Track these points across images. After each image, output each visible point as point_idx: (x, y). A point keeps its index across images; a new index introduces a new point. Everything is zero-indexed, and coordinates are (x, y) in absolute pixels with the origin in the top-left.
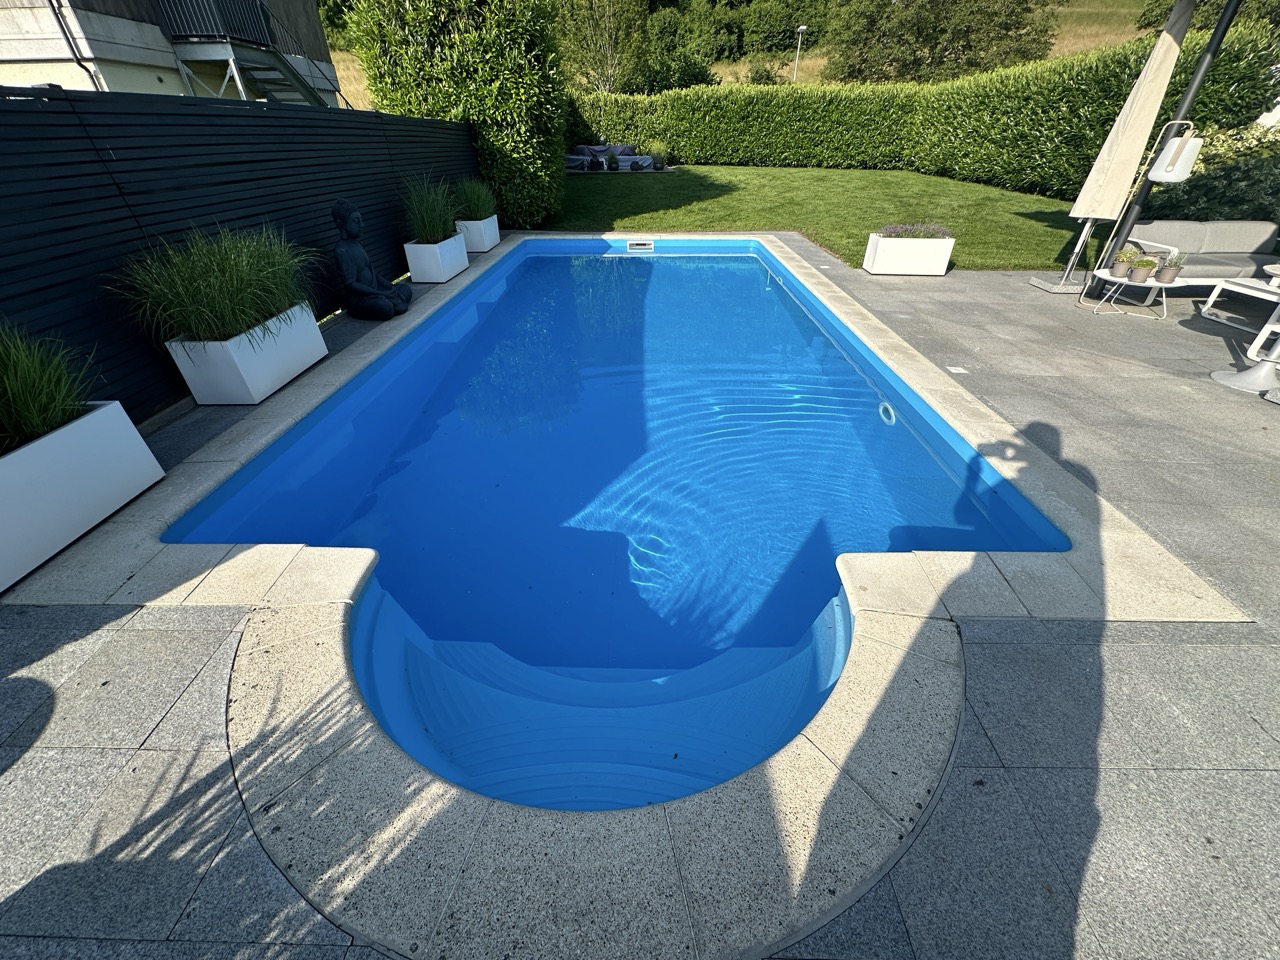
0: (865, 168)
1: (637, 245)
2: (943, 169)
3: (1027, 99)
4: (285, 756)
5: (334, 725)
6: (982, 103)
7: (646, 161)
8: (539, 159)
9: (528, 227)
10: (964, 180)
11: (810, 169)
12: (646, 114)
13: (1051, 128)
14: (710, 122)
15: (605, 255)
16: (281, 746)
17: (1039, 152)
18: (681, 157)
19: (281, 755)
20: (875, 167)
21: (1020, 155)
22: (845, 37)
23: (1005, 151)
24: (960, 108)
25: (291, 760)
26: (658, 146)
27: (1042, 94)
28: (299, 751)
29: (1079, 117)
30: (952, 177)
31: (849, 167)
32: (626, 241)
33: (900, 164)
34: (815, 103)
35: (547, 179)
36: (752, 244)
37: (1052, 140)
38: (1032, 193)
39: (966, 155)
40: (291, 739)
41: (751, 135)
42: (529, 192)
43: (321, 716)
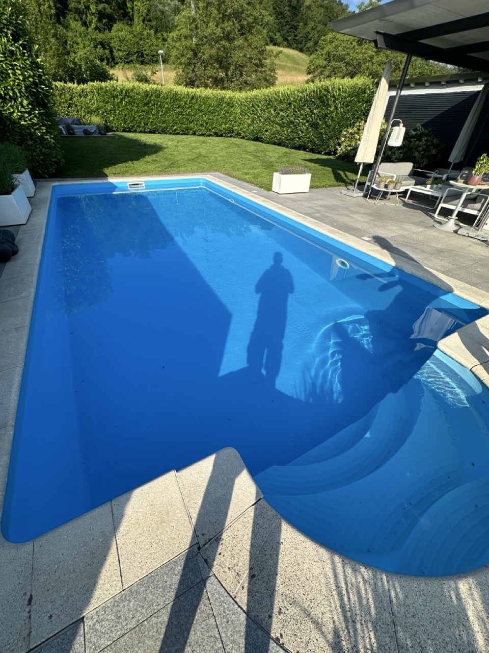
0: (217, 136)
1: (133, 185)
2: (257, 137)
3: (290, 104)
4: (368, 646)
5: (367, 594)
6: (269, 104)
7: (93, 129)
8: (43, 125)
9: (47, 176)
10: (268, 143)
11: (189, 136)
12: (81, 97)
13: (303, 119)
14: (126, 105)
15: (114, 193)
16: (356, 641)
17: (301, 130)
18: (112, 127)
19: (365, 647)
20: (222, 136)
21: (292, 132)
22: (183, 60)
23: (285, 129)
24: (259, 106)
25: (375, 645)
26: (96, 119)
27: (296, 102)
28: (372, 634)
29: (314, 114)
30: (262, 142)
31: (209, 135)
32: (126, 183)
33: (233, 134)
34: (184, 98)
35: (52, 141)
36: (201, 181)
37: (304, 124)
38: (300, 150)
39: (266, 131)
40: (355, 630)
41: (153, 115)
42: (41, 151)
43: (351, 596)
